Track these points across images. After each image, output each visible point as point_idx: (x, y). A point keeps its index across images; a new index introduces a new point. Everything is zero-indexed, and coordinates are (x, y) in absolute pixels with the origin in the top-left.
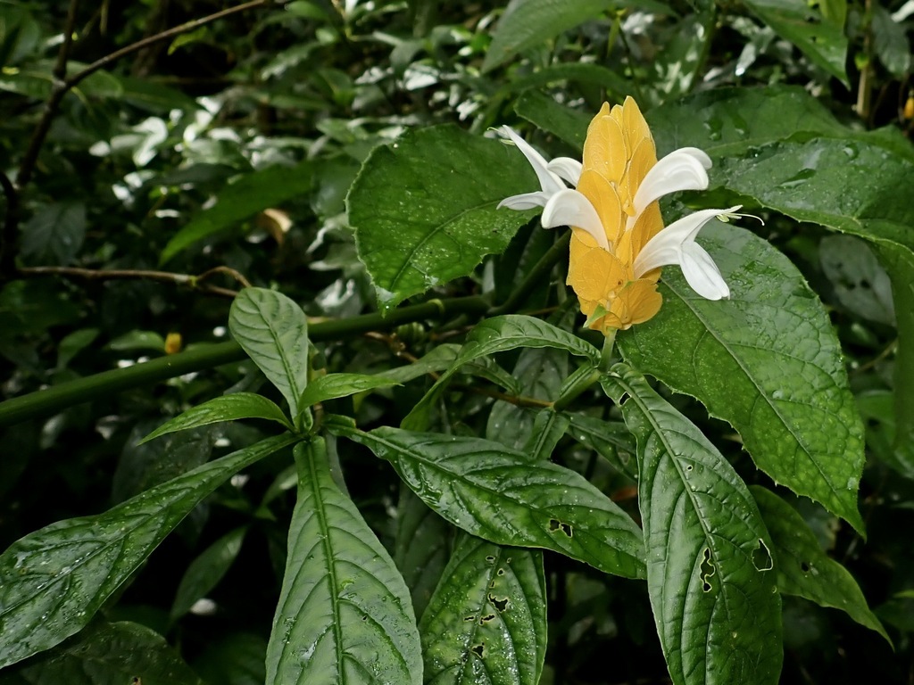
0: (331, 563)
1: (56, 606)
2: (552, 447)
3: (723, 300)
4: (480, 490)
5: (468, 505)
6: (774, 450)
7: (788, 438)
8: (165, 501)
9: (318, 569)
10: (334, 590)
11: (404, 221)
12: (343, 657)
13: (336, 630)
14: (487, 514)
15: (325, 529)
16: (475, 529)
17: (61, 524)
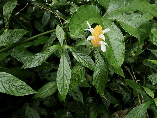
0: (64, 65)
1: (39, 61)
2: (89, 54)
3: (105, 52)
4: (80, 57)
5: (79, 59)
6: (112, 61)
7: (115, 59)
8: (49, 52)
9: (62, 65)
10: (64, 68)
11: (76, 24)
12: (64, 74)
13: (63, 71)
14: (81, 61)
15: (64, 61)
16: (79, 62)
17: (39, 53)
